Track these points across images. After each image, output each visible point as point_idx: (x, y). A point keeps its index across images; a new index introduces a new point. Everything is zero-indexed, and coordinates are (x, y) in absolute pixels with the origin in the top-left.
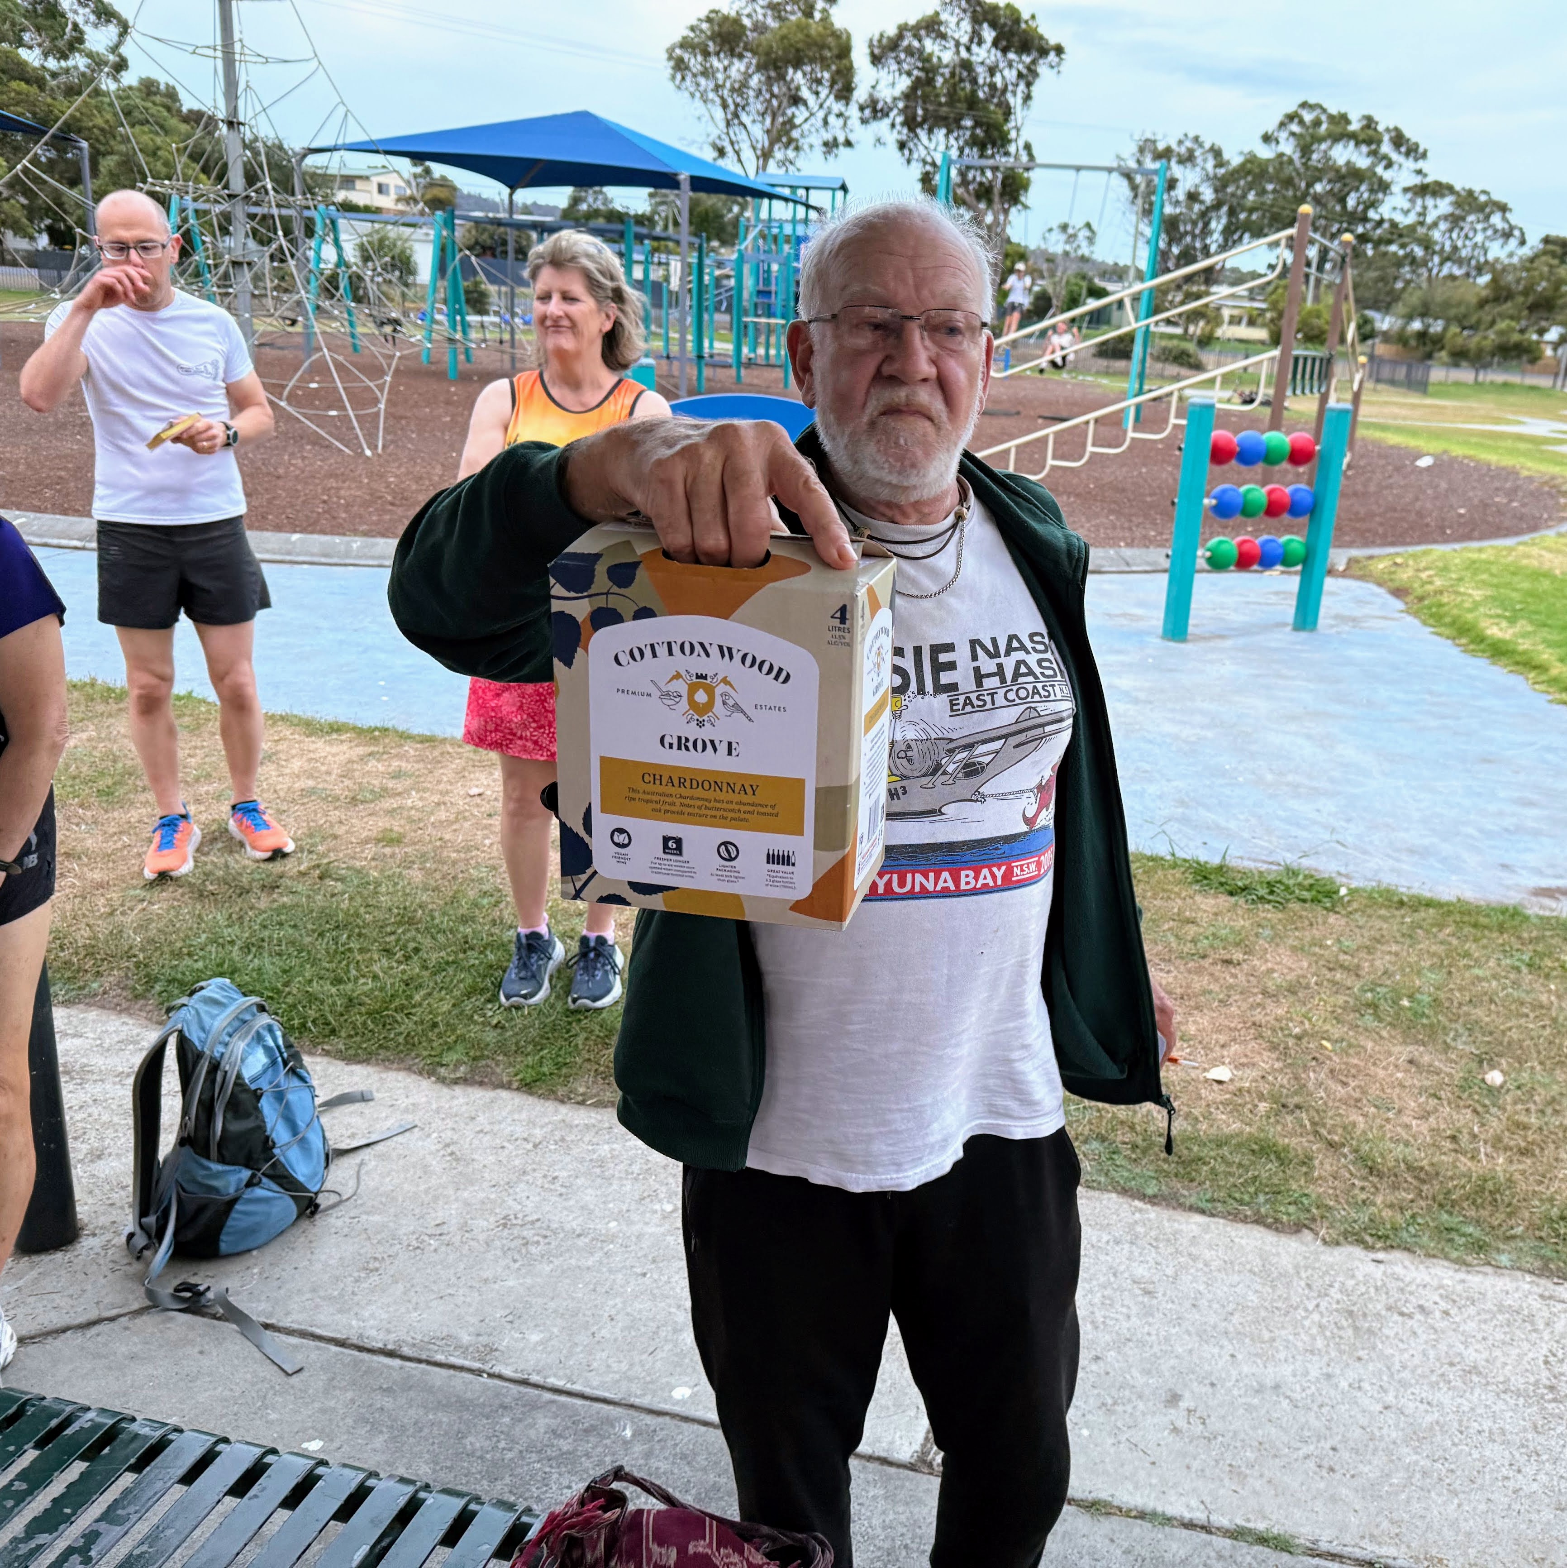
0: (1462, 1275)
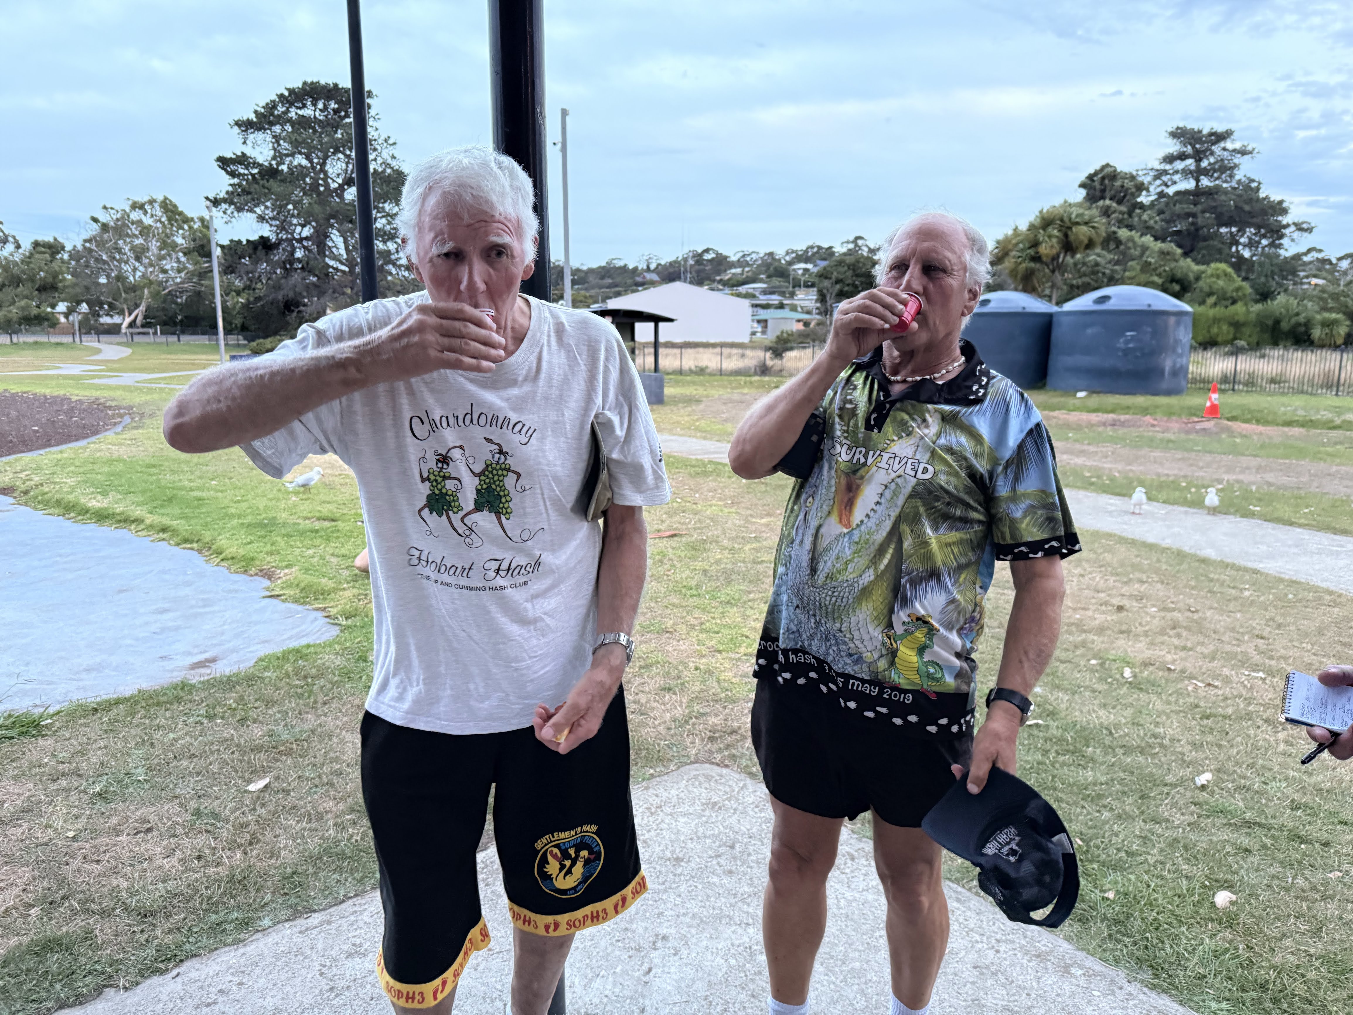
0: (241, 951)
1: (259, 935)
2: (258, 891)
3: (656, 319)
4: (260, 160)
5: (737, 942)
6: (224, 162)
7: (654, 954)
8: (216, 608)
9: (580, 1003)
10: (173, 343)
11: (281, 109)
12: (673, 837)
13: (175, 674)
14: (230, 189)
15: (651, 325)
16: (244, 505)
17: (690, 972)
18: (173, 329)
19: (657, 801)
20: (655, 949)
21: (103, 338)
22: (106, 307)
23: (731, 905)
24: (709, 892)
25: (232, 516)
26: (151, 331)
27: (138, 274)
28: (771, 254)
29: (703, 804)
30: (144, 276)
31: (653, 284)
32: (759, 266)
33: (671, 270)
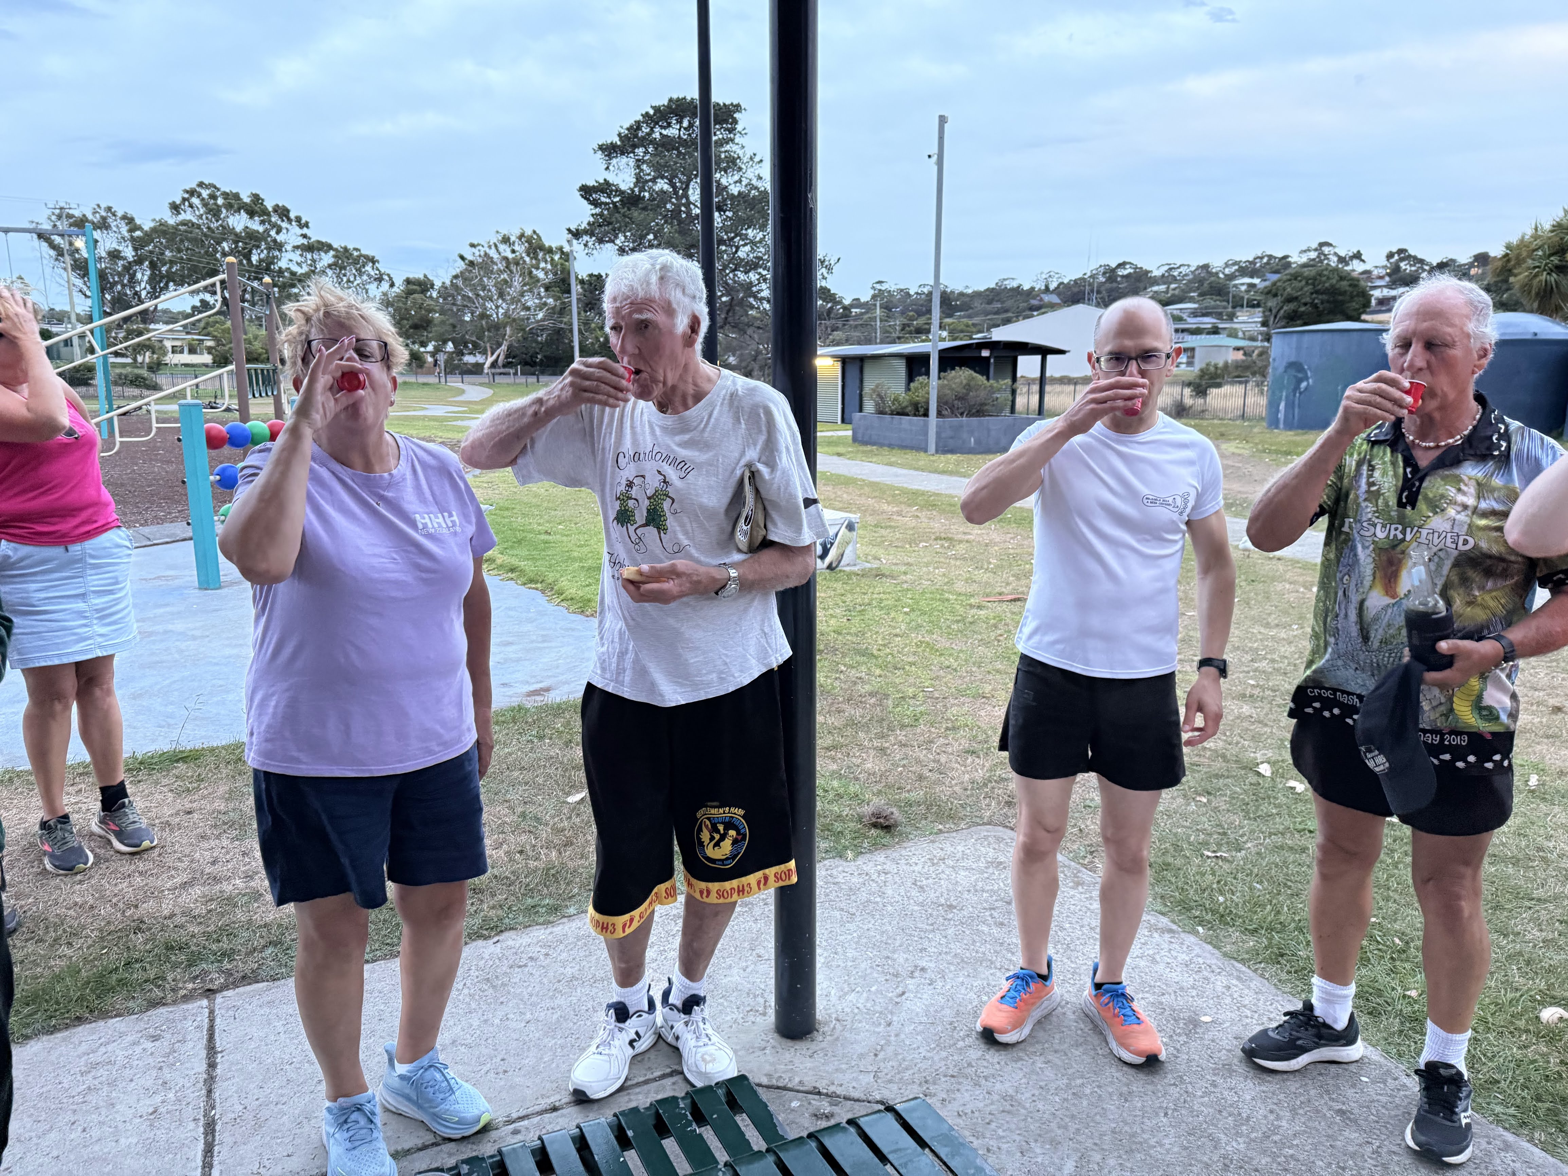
0: (550, 930)
1: (565, 920)
2: (568, 884)
3: (1044, 351)
4: (623, 187)
5: (993, 983)
6: (586, 191)
7: (909, 981)
8: (553, 644)
9: (833, 1010)
10: (533, 384)
11: (645, 129)
12: (950, 887)
13: (514, 699)
14: (592, 219)
15: (1038, 358)
16: (586, 550)
17: (941, 1000)
18: (532, 369)
19: (941, 854)
20: (912, 978)
21: (467, 378)
22: (470, 346)
23: (995, 952)
24: (976, 938)
25: (574, 560)
26: (512, 371)
27: (501, 311)
28: (1206, 267)
29: (988, 862)
30: (506, 314)
31: (1053, 307)
32: (1190, 281)
33: (1076, 290)
